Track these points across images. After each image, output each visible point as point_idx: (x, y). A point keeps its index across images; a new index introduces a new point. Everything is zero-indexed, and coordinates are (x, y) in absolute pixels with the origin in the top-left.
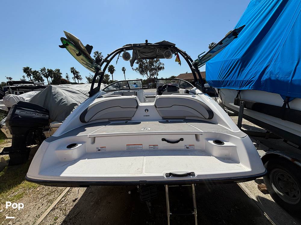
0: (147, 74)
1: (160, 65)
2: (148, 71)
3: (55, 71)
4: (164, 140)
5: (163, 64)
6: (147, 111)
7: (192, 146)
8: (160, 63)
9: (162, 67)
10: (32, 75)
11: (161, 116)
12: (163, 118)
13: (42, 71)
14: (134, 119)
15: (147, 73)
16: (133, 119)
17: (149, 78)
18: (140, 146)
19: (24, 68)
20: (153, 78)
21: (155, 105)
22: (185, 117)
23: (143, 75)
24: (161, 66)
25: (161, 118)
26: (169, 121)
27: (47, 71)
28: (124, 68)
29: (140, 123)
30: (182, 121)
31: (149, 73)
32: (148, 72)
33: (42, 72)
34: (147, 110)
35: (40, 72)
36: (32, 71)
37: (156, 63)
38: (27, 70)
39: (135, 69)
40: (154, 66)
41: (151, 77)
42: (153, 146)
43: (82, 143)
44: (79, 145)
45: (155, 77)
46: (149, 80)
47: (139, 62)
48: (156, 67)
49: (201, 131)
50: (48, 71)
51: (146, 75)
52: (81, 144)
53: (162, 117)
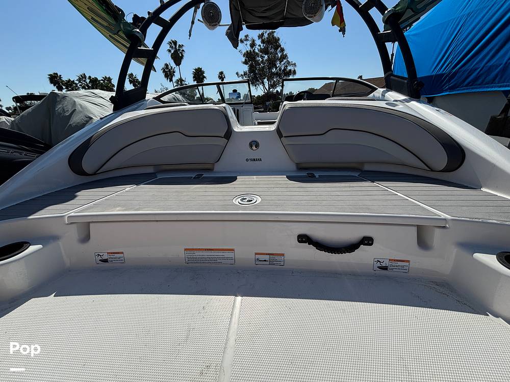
0: (264, 85)
1: (287, 66)
2: (265, 78)
3: (102, 80)
4: (304, 239)
5: (295, 65)
6: (254, 148)
7: (400, 263)
8: (289, 63)
9: (293, 70)
10: (64, 87)
11: (293, 161)
12: (300, 168)
13: (79, 80)
14: (220, 168)
15: (263, 83)
16: (218, 167)
17: (266, 91)
18: (227, 254)
19: (49, 75)
20: (275, 91)
21: (278, 130)
22: (363, 163)
23: (256, 86)
24: (289, 68)
25: (294, 167)
26: (317, 175)
27: (88, 81)
28: (221, 73)
29: (234, 179)
30: (356, 174)
31: (267, 82)
32: (265, 80)
33: (80, 82)
34: (254, 144)
35: (77, 82)
36: (64, 81)
37: (281, 62)
38: (54, 79)
39: (242, 75)
40: (276, 68)
41: (271, 90)
42: (267, 257)
43: (45, 239)
44: (32, 248)
45: (277, 91)
46: (268, 96)
47: (249, 61)
48: (280, 70)
49: (444, 216)
50: (90, 80)
51: (261, 86)
52: (40, 246)
53: (297, 164)
